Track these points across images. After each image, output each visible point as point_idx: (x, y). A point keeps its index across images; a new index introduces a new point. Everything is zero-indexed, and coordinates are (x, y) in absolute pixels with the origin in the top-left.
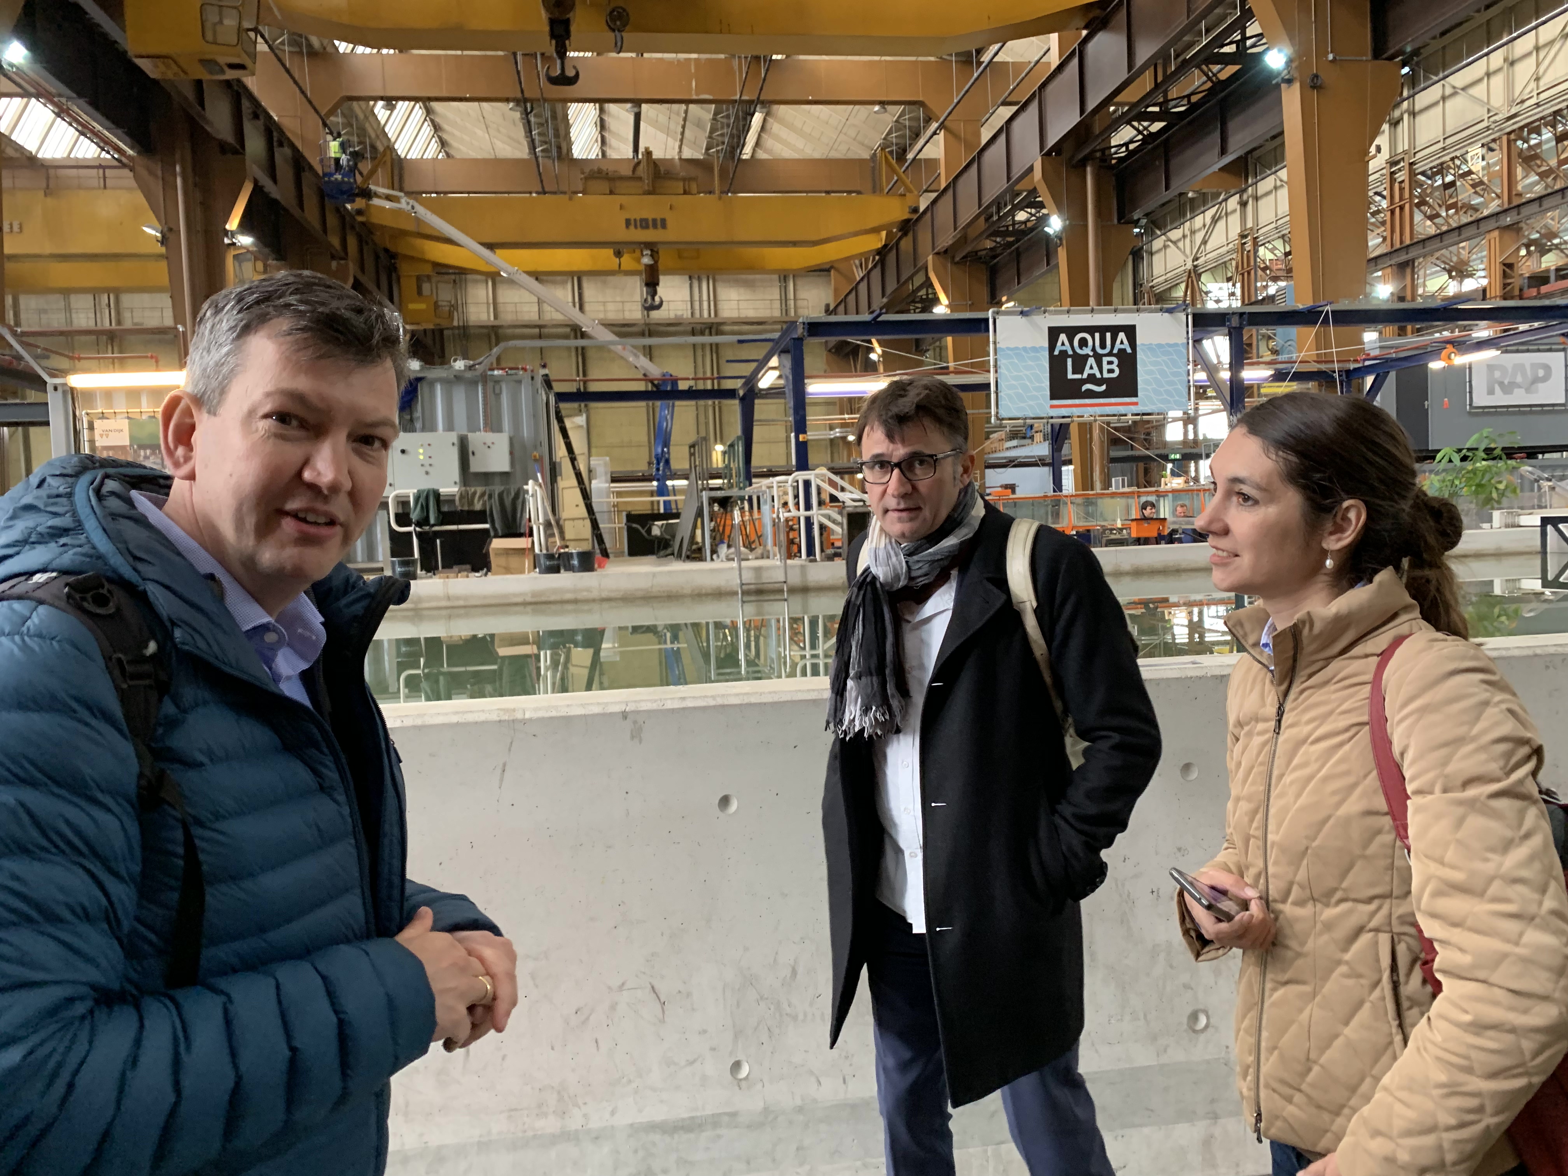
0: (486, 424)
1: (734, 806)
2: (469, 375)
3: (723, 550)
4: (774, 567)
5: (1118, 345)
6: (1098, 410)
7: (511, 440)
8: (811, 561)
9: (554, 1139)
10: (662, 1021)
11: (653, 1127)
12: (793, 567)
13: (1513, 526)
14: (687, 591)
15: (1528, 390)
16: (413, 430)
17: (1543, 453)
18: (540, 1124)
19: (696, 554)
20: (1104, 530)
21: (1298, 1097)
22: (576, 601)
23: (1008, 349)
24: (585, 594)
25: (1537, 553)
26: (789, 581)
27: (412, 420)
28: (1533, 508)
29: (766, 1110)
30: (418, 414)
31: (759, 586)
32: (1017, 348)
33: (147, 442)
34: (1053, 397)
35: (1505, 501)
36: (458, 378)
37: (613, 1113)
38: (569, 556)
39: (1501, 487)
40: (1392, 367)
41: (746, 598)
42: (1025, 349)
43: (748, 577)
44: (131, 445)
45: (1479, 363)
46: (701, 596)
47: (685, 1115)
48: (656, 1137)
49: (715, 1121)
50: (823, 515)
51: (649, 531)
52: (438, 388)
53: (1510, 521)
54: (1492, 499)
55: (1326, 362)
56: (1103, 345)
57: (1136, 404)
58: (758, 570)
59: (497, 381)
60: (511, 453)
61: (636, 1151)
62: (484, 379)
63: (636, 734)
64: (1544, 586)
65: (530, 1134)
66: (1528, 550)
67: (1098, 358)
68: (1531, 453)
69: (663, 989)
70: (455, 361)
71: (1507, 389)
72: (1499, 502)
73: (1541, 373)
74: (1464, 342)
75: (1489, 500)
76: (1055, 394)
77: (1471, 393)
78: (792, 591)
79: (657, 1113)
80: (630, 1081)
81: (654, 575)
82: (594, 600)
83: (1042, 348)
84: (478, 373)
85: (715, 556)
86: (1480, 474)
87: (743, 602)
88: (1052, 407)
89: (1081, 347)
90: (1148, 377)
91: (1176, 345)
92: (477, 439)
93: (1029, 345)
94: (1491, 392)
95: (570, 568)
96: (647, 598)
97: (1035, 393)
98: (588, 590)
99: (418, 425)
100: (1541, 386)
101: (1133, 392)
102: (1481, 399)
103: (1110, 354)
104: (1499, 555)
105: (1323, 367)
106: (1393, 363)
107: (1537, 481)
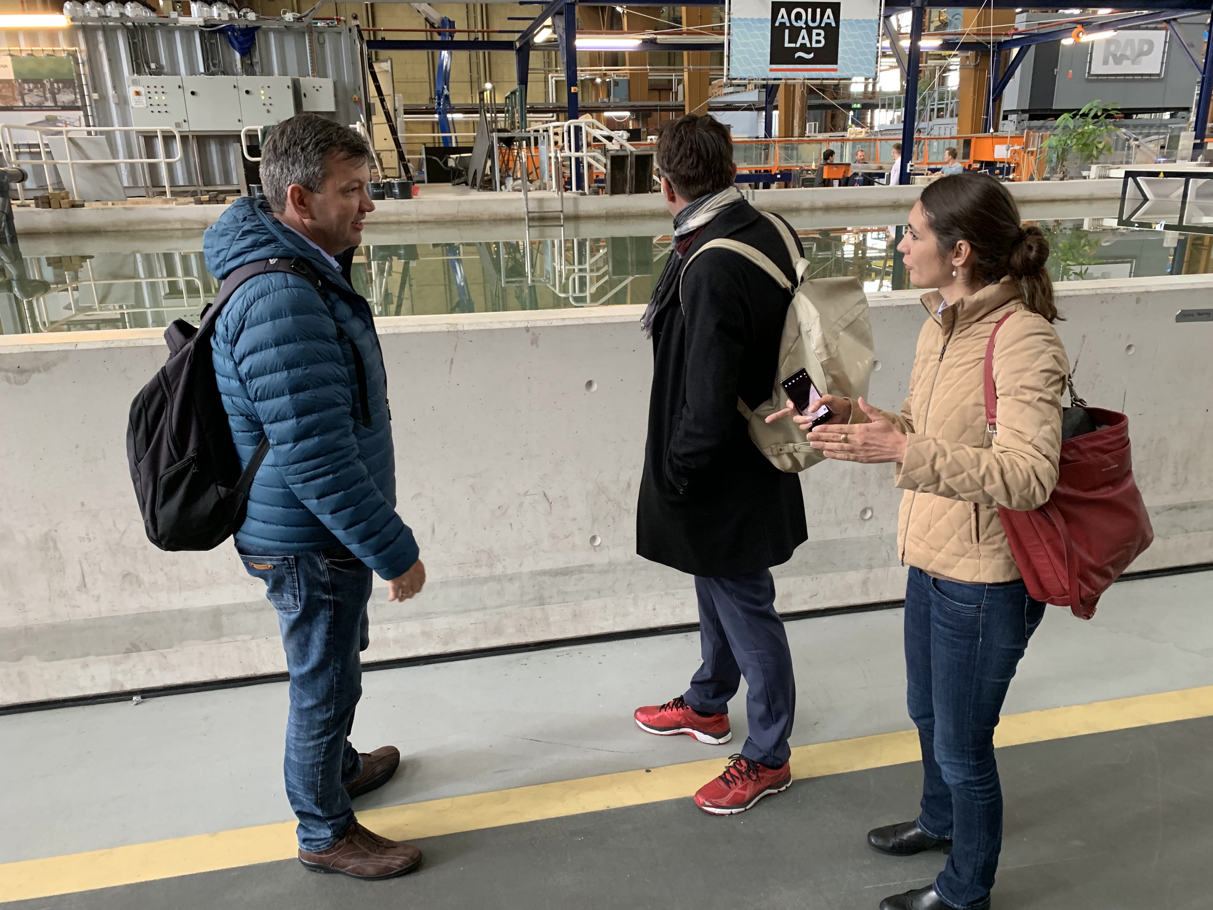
0: (313, 70)
1: (595, 387)
2: (297, 26)
3: (510, 182)
4: (553, 199)
5: (825, 20)
6: (807, 75)
7: (335, 83)
8: (582, 194)
9: (486, 580)
10: (550, 513)
11: (544, 573)
12: (568, 199)
13: (1105, 178)
14: (486, 217)
15: (1133, 62)
16: (254, 74)
17: (1137, 114)
18: (477, 571)
19: (488, 185)
20: (802, 171)
21: (922, 544)
22: (399, 223)
23: (740, 19)
24: (406, 217)
25: (1118, 198)
26: (564, 210)
27: (252, 64)
28: (1121, 163)
29: (610, 563)
30: (256, 59)
31: (542, 214)
32: (746, 19)
33: (29, 77)
34: (772, 62)
35: (1102, 157)
36: (288, 28)
37: (521, 565)
38: (390, 185)
39: (1100, 146)
40: (1033, 41)
41: (532, 224)
42: (752, 19)
43: (533, 206)
44: (16, 80)
45: (1100, 41)
46: (497, 221)
47: (563, 566)
48: (546, 579)
49: (580, 570)
50: (590, 157)
51: (446, 163)
52: (272, 36)
53: (1103, 173)
54: (1093, 155)
55: (984, 35)
56: (814, 20)
57: (836, 70)
58: (540, 201)
59: (321, 32)
60: (335, 96)
61: (534, 586)
62: (311, 29)
63: (535, 342)
64: (1118, 225)
65: (472, 577)
66: (1112, 196)
67: (809, 30)
68: (1128, 113)
69: (550, 494)
70: (285, 13)
71: (1118, 60)
72: (1097, 158)
73: (1146, 47)
74: (1091, 23)
75: (1090, 156)
76: (774, 61)
77: (1090, 62)
78: (567, 218)
79: (547, 564)
80: (531, 547)
81: (459, 202)
82: (413, 222)
83: (766, 19)
84: (305, 24)
85: (503, 187)
86: (1087, 135)
87: (529, 227)
88: (771, 70)
89: (796, 21)
90: (845, 48)
91: (870, 21)
92: (308, 82)
93: (756, 17)
94: (1106, 62)
95: (392, 195)
96: (455, 222)
97: (759, 58)
98: (408, 214)
99: (257, 69)
100: (1144, 58)
101: (834, 61)
102: (1097, 68)
103: (819, 27)
104: (1091, 200)
105: (980, 39)
106: (1036, 38)
107: (1128, 140)
